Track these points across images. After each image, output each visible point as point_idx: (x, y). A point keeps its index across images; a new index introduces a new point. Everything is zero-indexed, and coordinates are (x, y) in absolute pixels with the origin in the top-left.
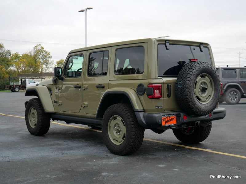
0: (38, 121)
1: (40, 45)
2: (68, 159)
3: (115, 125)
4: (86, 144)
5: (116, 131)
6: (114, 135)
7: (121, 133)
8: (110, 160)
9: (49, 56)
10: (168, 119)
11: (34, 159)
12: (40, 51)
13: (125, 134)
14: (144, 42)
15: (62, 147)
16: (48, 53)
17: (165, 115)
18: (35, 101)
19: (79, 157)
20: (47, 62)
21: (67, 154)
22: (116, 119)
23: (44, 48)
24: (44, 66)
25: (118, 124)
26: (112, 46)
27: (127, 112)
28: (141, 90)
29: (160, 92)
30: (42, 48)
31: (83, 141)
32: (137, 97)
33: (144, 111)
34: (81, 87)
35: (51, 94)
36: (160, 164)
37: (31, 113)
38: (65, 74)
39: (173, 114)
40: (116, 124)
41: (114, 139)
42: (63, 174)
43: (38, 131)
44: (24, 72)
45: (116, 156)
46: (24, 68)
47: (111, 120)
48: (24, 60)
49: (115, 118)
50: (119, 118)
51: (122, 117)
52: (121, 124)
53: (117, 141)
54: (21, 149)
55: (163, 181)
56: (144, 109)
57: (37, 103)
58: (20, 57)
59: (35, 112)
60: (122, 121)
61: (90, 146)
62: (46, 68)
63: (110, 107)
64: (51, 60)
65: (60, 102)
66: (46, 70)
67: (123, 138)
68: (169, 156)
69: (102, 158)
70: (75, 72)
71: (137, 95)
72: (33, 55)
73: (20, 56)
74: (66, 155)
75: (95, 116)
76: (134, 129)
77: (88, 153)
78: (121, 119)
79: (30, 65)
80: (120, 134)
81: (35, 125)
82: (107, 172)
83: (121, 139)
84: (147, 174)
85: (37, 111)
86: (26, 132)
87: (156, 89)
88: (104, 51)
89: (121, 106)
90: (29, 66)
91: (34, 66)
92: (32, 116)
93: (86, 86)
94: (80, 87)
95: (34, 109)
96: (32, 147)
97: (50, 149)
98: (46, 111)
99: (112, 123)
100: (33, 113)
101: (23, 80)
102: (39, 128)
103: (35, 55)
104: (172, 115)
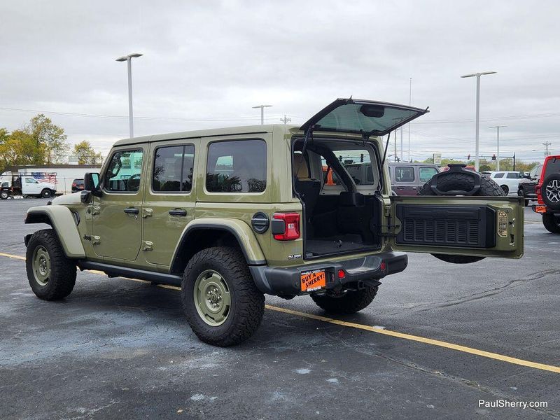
0: (52, 273)
1: (42, 115)
2: (118, 360)
3: (209, 289)
4: (149, 319)
5: (210, 299)
6: (206, 307)
7: (220, 303)
8: (202, 359)
9: (62, 135)
10: (312, 278)
11: (48, 362)
12: (43, 125)
13: (228, 307)
14: (266, 132)
15: (103, 327)
16: (60, 131)
17: (306, 272)
18: (46, 235)
19: (139, 353)
20: (57, 146)
21: (114, 345)
22: (211, 276)
23: (50, 121)
24: (52, 152)
25: (215, 287)
26: (200, 137)
27: (234, 265)
28: (259, 224)
29: (296, 227)
30: (48, 121)
31: (141, 312)
32: (253, 235)
33: (266, 263)
34: (140, 212)
35: (78, 222)
36: (299, 367)
37: (38, 257)
38: (105, 186)
39: (321, 269)
40: (211, 286)
41: (206, 315)
42: (113, 401)
43: (52, 293)
44: (16, 162)
45: (212, 347)
46: (16, 156)
47: (201, 279)
48: (16, 141)
49: (209, 275)
50: (217, 276)
51: (222, 274)
52: (221, 287)
53: (213, 319)
54: (20, 335)
55: (318, 413)
56: (266, 260)
57: (50, 240)
58: (8, 136)
59: (46, 255)
60: (222, 281)
61: (156, 323)
62: (58, 157)
63: (199, 253)
64: (66, 142)
65: (97, 237)
66: (57, 160)
67: (225, 314)
68: (310, 346)
69: (184, 355)
70: (125, 181)
71: (252, 233)
72: (31, 133)
73: (9, 134)
74: (112, 349)
75: (169, 268)
76: (246, 298)
77: (155, 342)
78: (220, 278)
79: (27, 150)
80: (218, 306)
81: (46, 280)
82: (201, 393)
83: (220, 315)
84: (282, 396)
85: (49, 254)
86: (28, 292)
87: (288, 223)
88: (184, 145)
89: (222, 254)
90: (24, 152)
91: (35, 153)
92: (40, 263)
93: (149, 210)
94: (136, 213)
95: (44, 250)
96: (42, 330)
97: (80, 336)
98: (69, 255)
99: (204, 283)
100: (42, 258)
101: (16, 178)
102: (55, 287)
103: (37, 134)
104: (318, 271)
